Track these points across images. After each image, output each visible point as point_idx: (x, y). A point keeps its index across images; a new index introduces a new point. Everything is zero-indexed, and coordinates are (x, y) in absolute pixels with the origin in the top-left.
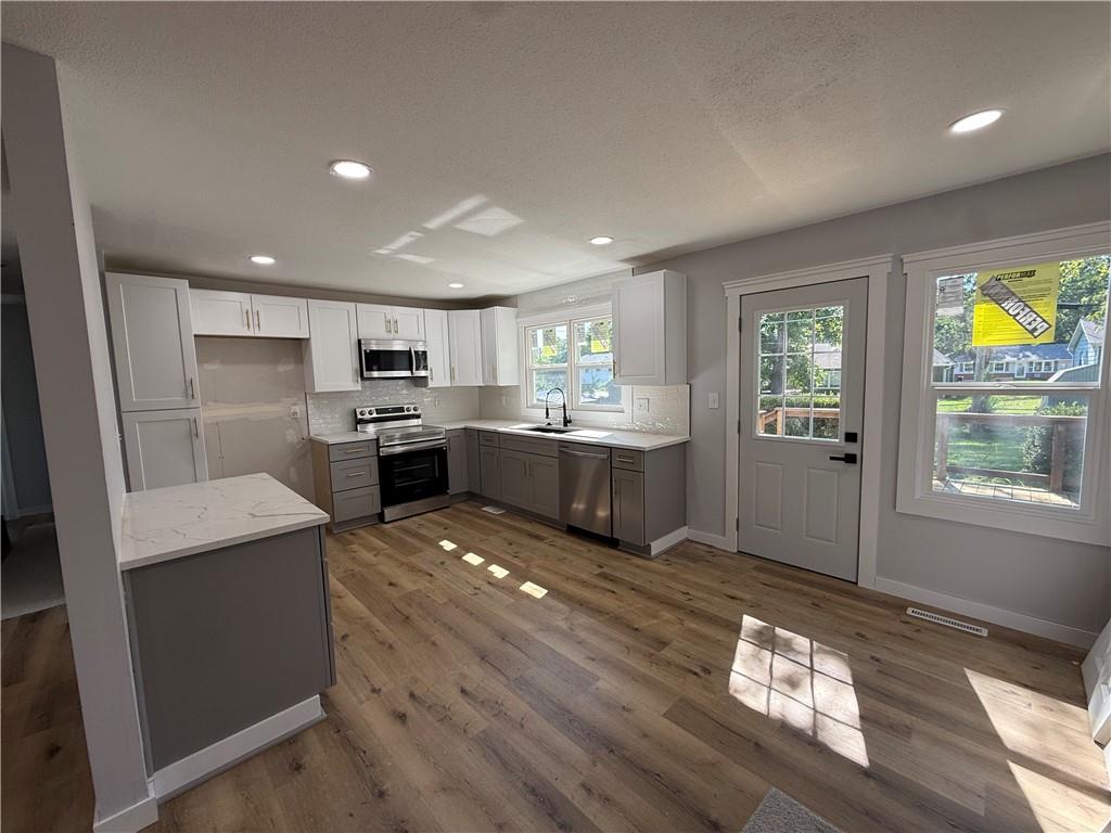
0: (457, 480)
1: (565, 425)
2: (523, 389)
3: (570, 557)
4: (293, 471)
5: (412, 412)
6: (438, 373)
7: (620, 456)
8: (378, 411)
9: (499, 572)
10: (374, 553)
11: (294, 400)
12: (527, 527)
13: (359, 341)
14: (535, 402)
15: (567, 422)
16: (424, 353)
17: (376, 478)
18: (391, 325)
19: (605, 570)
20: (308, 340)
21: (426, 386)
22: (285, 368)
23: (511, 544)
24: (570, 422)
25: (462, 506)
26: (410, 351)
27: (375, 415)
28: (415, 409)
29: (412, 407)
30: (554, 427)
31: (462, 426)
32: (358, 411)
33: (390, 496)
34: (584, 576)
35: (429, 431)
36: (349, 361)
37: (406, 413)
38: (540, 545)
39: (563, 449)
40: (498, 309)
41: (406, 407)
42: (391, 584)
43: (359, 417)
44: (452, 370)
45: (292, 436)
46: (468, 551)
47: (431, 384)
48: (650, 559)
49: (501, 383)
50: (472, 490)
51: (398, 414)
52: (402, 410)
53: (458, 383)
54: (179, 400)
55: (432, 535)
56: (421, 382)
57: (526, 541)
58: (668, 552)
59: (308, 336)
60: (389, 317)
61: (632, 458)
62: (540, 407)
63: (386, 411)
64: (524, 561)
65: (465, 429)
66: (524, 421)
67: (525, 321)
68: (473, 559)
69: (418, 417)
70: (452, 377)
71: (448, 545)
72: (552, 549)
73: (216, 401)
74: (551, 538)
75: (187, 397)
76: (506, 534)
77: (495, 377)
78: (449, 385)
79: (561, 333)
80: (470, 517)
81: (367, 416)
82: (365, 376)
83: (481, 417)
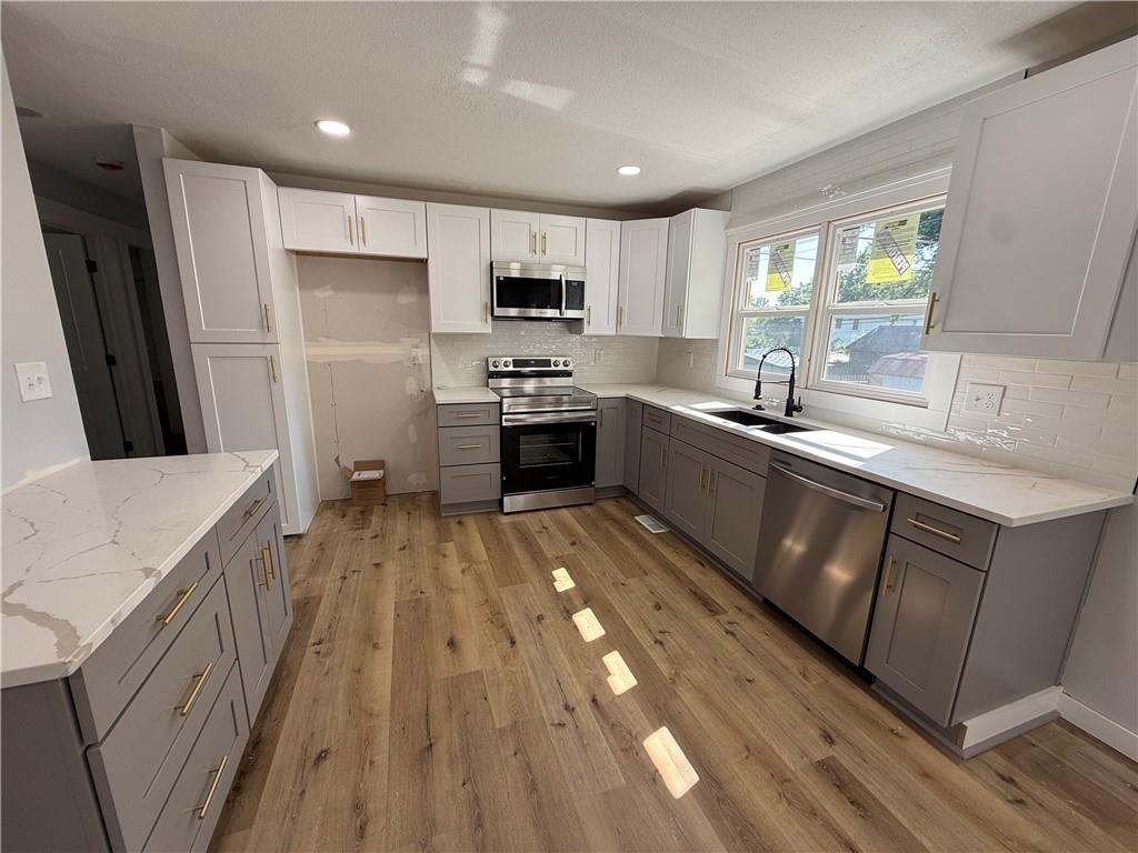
0: (607, 470)
1: (789, 413)
2: (723, 344)
3: (764, 681)
4: (411, 428)
5: (561, 368)
6: (598, 313)
7: (917, 517)
8: (516, 363)
9: (620, 676)
10: (464, 565)
11: (415, 341)
12: (694, 572)
13: (491, 263)
14: (740, 367)
15: (792, 408)
16: (581, 284)
17: (496, 455)
18: (537, 242)
19: (840, 753)
20: (427, 260)
21: (580, 332)
22: (407, 299)
23: (658, 607)
24: (799, 409)
25: (610, 507)
26: (560, 281)
27: (511, 368)
28: (565, 365)
29: (562, 360)
30: (767, 413)
31: (622, 393)
32: (491, 360)
33: (516, 477)
34: (789, 759)
35: (579, 397)
36: (476, 292)
37: (553, 368)
38: (707, 624)
39: (776, 465)
40: (697, 212)
41: (553, 359)
42: (451, 644)
43: (492, 369)
44: (620, 311)
45: (411, 386)
46: (587, 603)
47: (587, 330)
48: (956, 757)
49: (689, 333)
50: (626, 486)
51: (543, 370)
52: (547, 363)
53: (626, 330)
54: (252, 331)
55: (550, 554)
56: (574, 325)
57: (685, 605)
58: (1007, 746)
59: (426, 256)
60: (535, 229)
61: (958, 531)
62: (746, 377)
63: (526, 363)
64: (670, 660)
65: (627, 399)
66: (720, 395)
67: (739, 232)
68: (589, 625)
69: (569, 374)
70: (619, 322)
71: (563, 580)
72: (729, 644)
73: (328, 337)
74: (732, 614)
75: (263, 329)
76: (659, 581)
77: (679, 324)
78: (614, 333)
79: (806, 250)
80: (613, 530)
81: (502, 368)
82: (496, 314)
83: (659, 381)
